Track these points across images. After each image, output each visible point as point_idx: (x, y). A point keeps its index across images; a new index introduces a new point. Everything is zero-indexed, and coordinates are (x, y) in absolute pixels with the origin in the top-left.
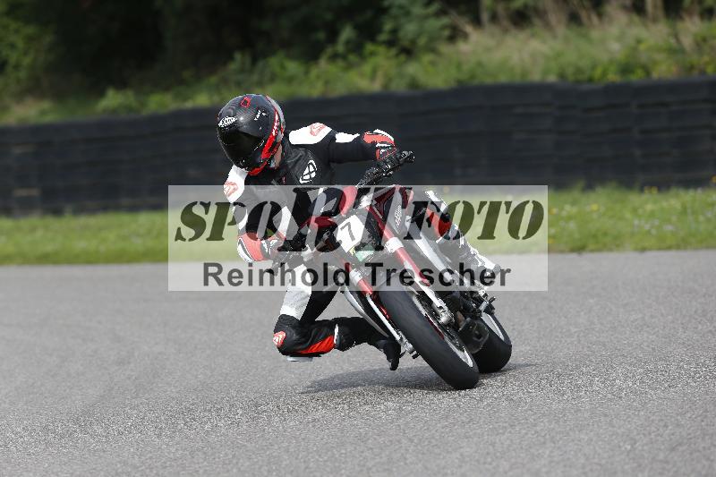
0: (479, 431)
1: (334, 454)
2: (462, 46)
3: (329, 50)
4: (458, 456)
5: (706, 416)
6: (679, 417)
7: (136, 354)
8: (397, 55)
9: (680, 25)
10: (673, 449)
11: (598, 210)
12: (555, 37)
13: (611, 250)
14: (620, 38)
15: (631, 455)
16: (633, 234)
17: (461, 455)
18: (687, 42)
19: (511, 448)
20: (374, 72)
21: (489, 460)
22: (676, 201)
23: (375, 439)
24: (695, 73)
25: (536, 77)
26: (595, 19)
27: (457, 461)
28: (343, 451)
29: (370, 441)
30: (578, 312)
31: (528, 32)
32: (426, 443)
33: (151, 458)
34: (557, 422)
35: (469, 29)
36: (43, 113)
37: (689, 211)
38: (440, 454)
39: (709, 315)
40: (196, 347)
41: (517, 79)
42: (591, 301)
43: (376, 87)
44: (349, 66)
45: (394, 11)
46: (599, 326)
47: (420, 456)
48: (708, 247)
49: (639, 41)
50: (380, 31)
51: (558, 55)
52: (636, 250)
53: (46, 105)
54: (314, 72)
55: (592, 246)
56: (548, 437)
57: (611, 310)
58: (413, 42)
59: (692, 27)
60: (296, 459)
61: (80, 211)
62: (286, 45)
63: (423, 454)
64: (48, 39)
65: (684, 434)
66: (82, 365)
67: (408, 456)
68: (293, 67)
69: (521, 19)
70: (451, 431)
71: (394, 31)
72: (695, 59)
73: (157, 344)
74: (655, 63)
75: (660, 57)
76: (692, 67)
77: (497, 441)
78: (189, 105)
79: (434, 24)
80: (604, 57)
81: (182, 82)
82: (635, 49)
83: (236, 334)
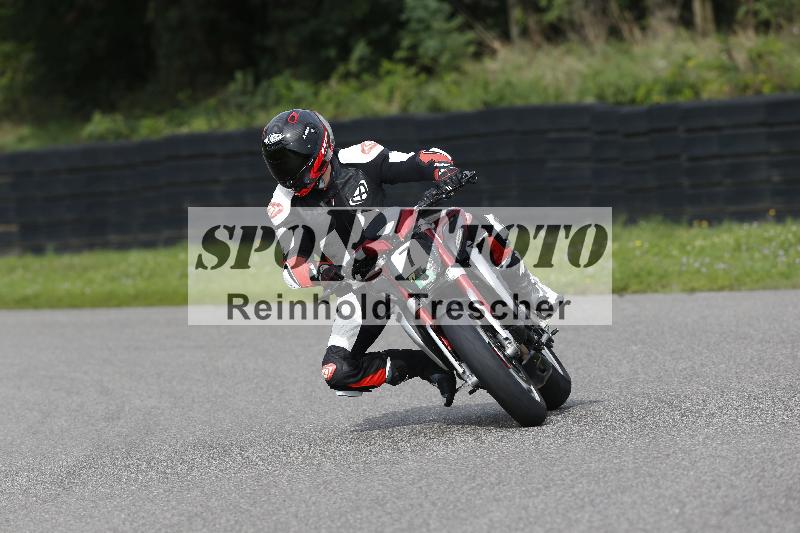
0: (509, 494)
1: (348, 520)
2: (490, 64)
3: (341, 69)
4: (486, 520)
5: (763, 476)
6: (733, 478)
7: (127, 409)
8: (417, 75)
9: (733, 40)
10: (727, 513)
11: (642, 246)
12: (593, 53)
13: (656, 291)
14: (665, 55)
15: (680, 520)
16: (680, 274)
17: (491, 520)
18: (741, 58)
19: (546, 513)
20: (391, 92)
21: (522, 526)
22: (729, 235)
23: (394, 503)
24: (750, 93)
25: (572, 98)
26: (637, 33)
27: (485, 527)
28: (359, 516)
29: (388, 505)
30: (620, 360)
31: (562, 48)
32: (451, 507)
33: (144, 525)
34: (597, 483)
35: (497, 45)
36: (21, 140)
37: (744, 247)
38: (466, 520)
39: (766, 363)
40: (193, 401)
41: (552, 101)
42: (634, 348)
43: (394, 109)
44: (363, 88)
45: (414, 25)
46: (643, 376)
47: (444, 521)
48: (764, 288)
49: (687, 58)
50: (397, 46)
51: (597, 73)
52: (684, 290)
53: (25, 130)
54: (324, 93)
55: (634, 287)
56: (586, 499)
57: (657, 358)
58: (435, 60)
59: (746, 42)
60: (307, 525)
61: (63, 249)
62: (293, 63)
63: (448, 519)
64: (27, 57)
65: (739, 496)
66: (66, 421)
67: (431, 522)
68: (300, 88)
69: (555, 33)
70: (478, 493)
71: (414, 48)
72: (749, 77)
73: (150, 397)
74: (705, 82)
75: (711, 75)
76: (746, 87)
77: (531, 505)
78: (184, 130)
79: (458, 40)
80: (648, 76)
81: (176, 105)
82: (682, 67)
83: (239, 386)
